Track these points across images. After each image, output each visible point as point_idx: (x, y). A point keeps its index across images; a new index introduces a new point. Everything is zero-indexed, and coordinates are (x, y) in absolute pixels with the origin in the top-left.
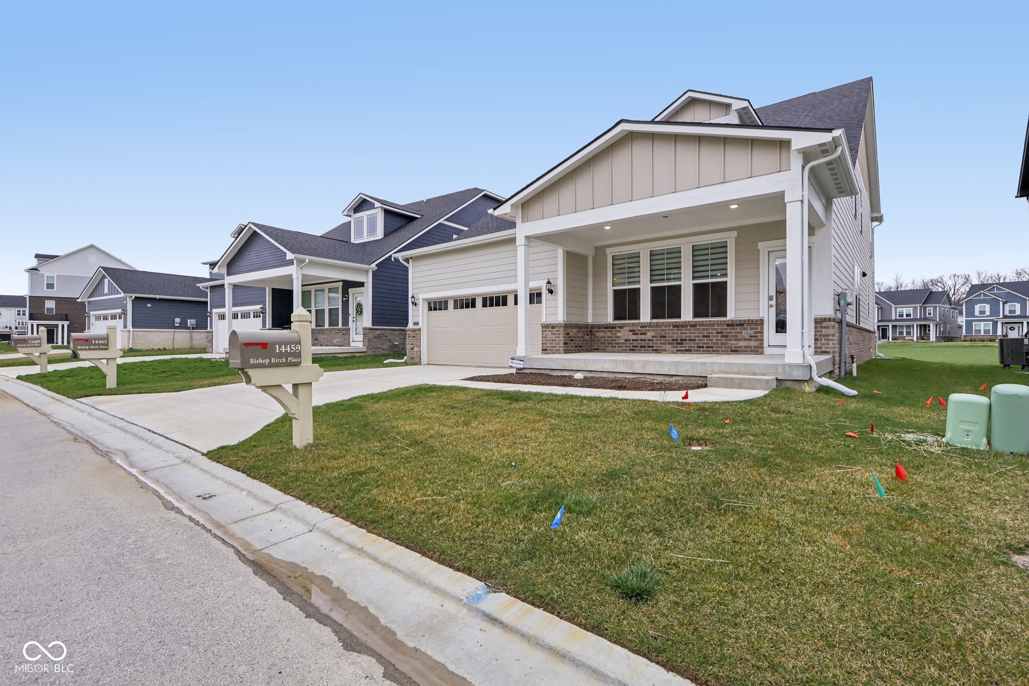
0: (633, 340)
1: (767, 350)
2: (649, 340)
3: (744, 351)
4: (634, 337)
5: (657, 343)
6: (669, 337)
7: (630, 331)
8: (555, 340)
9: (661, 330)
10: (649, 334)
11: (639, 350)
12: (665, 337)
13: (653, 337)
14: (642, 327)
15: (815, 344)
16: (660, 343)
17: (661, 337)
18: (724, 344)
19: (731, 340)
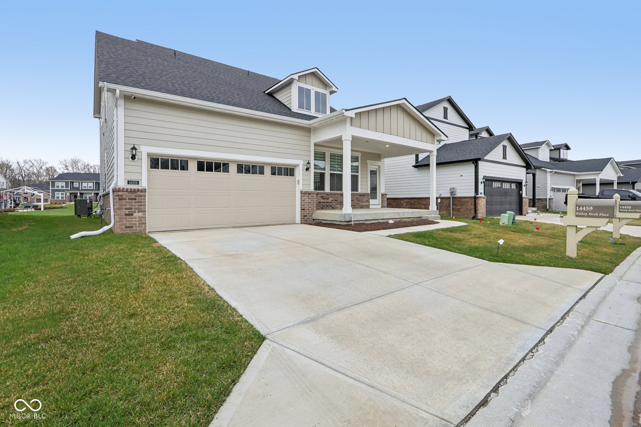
0: (323, 202)
1: (371, 207)
2: (330, 202)
3: (365, 207)
4: (323, 201)
5: (333, 204)
6: (339, 201)
7: (321, 197)
8: (311, 203)
9: (336, 197)
10: (330, 199)
11: (326, 208)
12: (337, 201)
13: (332, 200)
14: (327, 195)
15: (382, 203)
16: (335, 204)
17: (336, 200)
18: (359, 204)
19: (361, 202)
